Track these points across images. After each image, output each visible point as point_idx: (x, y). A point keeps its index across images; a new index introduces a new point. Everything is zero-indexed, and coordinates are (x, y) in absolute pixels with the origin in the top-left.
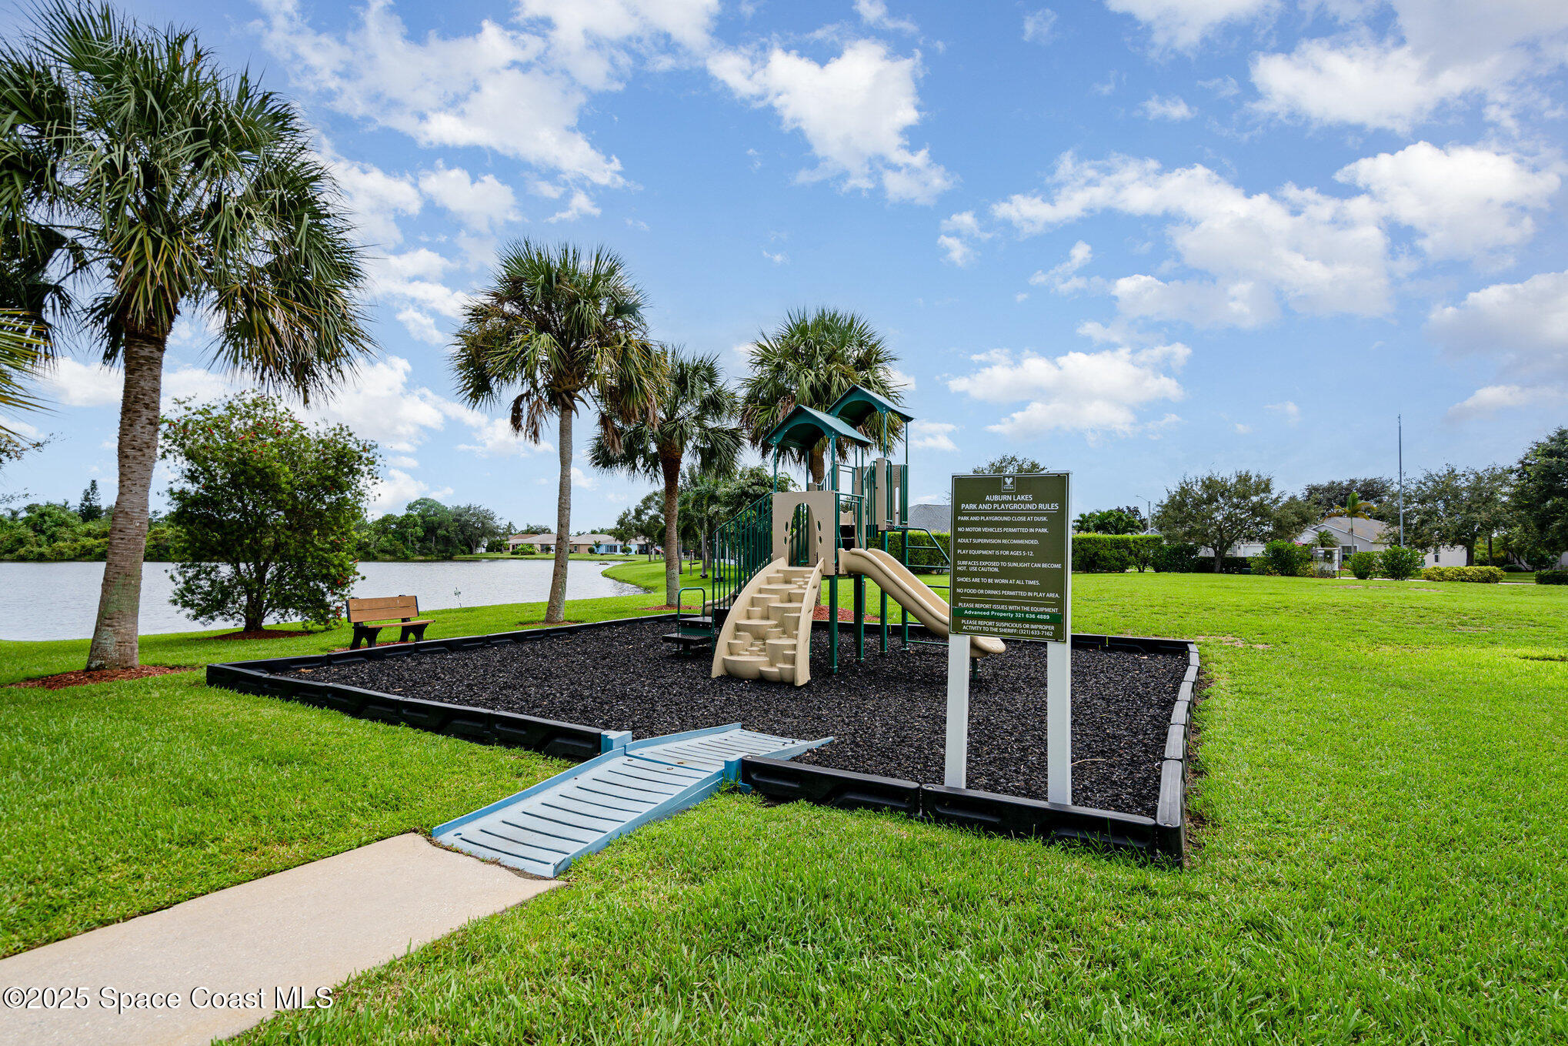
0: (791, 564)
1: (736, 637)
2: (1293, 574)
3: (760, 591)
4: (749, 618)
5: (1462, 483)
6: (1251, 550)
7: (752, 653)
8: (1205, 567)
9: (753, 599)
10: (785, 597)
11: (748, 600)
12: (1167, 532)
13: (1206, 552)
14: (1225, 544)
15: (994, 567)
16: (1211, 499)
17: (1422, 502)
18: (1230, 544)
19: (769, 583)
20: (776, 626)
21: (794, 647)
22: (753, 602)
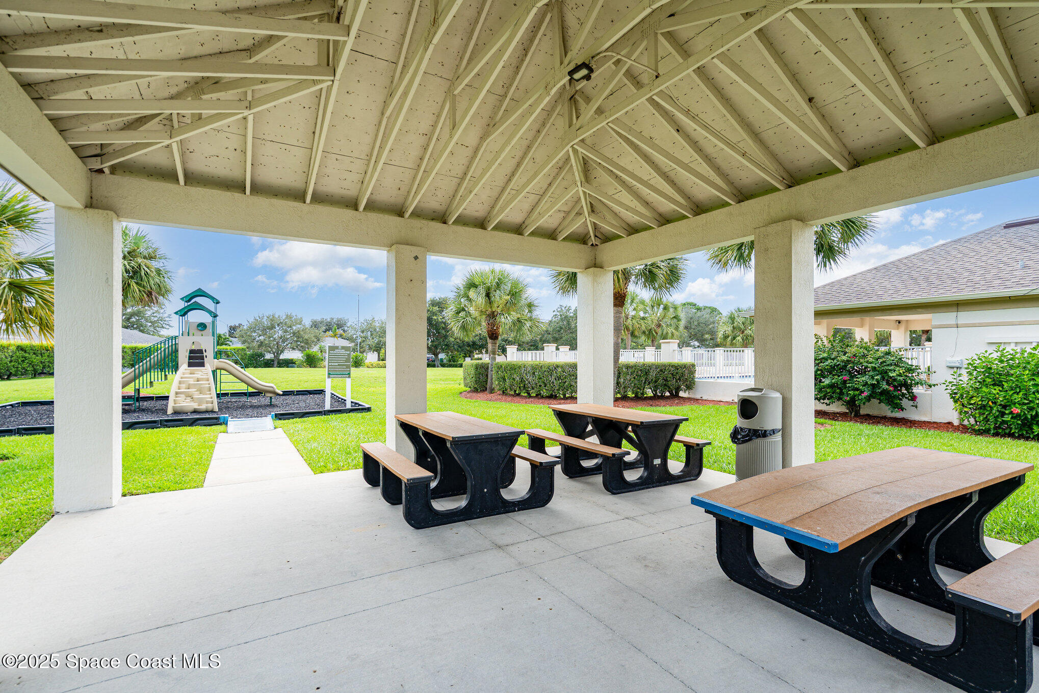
0: (189, 367)
1: (176, 397)
2: (315, 367)
3: (182, 378)
4: (179, 389)
5: (377, 325)
6: (296, 355)
7: (187, 402)
8: (268, 364)
9: (180, 381)
10: (196, 379)
11: (178, 382)
12: (248, 345)
13: (269, 356)
14: (280, 351)
15: (337, 364)
16: (272, 327)
17: (363, 332)
18: (282, 352)
19: (184, 374)
20: (196, 391)
21: (212, 398)
22: (180, 383)
